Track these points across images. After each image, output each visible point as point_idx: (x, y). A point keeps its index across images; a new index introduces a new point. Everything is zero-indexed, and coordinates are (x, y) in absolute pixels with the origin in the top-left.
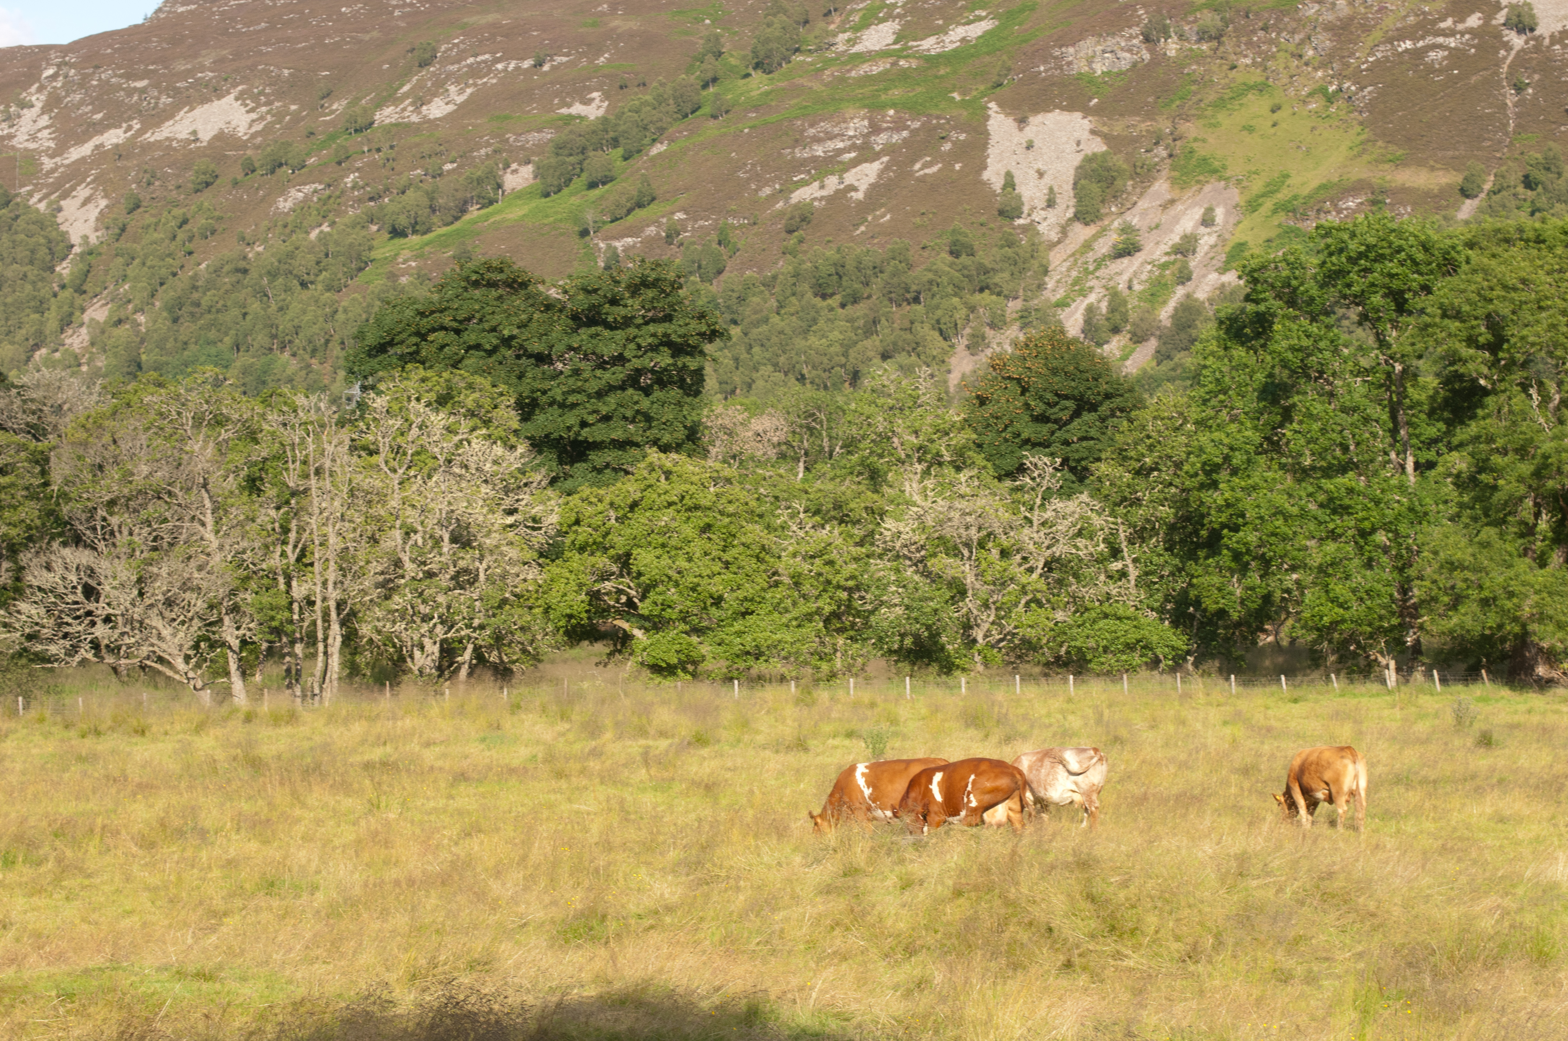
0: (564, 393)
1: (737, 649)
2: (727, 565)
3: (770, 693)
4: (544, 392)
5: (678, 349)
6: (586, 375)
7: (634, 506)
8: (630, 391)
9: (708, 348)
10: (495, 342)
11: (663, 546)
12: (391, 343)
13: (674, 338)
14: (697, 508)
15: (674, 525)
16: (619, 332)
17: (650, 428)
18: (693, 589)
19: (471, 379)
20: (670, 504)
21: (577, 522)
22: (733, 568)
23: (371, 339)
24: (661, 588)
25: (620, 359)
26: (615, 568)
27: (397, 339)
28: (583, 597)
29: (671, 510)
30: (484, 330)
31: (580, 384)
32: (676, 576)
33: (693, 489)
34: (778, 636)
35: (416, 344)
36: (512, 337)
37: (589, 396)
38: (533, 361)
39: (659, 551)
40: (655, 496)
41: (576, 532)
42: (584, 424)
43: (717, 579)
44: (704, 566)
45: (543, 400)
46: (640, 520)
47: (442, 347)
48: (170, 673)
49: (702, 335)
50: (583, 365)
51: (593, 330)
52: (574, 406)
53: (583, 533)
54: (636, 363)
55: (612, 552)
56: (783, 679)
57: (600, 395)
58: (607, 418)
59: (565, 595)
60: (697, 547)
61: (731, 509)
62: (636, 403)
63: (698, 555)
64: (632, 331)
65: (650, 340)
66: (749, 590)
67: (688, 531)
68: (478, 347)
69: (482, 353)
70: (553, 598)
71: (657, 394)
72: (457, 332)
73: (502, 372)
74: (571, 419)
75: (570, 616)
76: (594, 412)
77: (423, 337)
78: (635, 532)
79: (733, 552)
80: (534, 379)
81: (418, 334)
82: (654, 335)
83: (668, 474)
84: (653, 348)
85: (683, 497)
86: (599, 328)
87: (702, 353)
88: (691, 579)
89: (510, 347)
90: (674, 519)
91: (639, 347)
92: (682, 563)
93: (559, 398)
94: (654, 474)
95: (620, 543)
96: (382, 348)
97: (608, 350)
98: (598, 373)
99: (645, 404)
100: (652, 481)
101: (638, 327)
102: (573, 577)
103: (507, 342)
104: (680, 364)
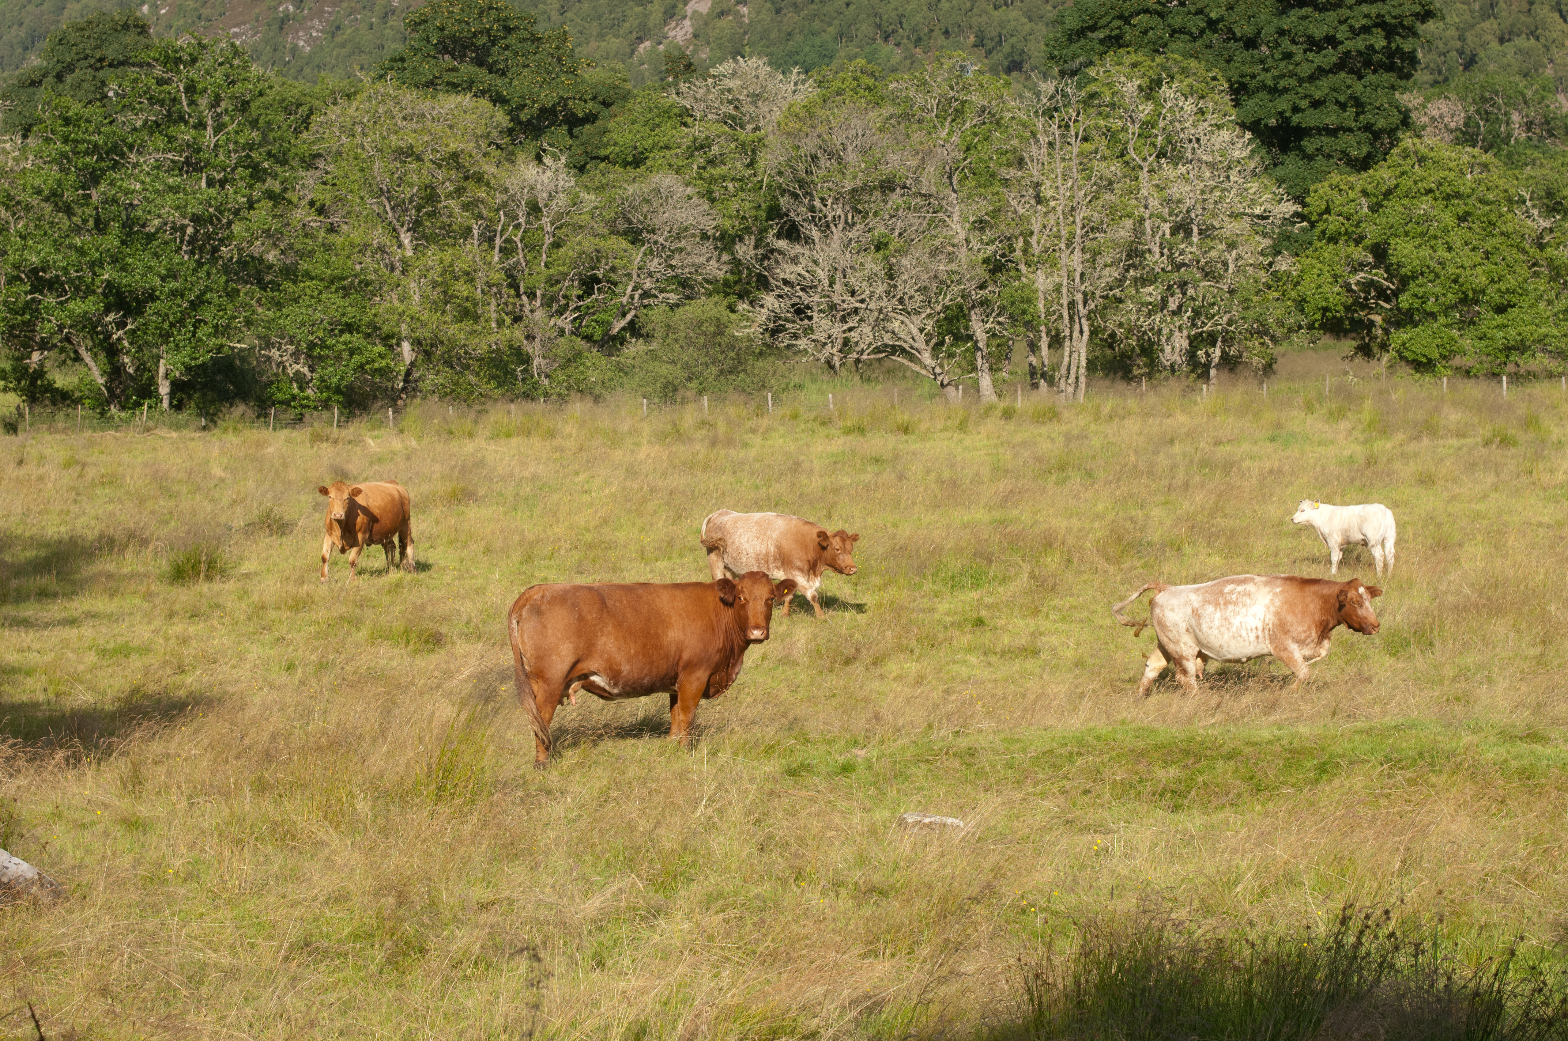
0: (1274, 78)
1: (1500, 343)
2: (1487, 255)
3: (1539, 389)
4: (1253, 77)
5: (1390, 31)
6: (1298, 58)
7: (1388, 194)
8: (1343, 75)
9: (1421, 28)
10: (1202, 24)
11: (1422, 235)
12: (1093, 28)
13: (1388, 19)
14: (1458, 195)
15: (1433, 213)
16: (1331, 13)
17: (1363, 113)
18: (1455, 281)
19: (1184, 64)
20: (1430, 191)
21: (1328, 211)
22: (1497, 258)
23: (1072, 22)
24: (1421, 280)
25: (1332, 41)
26: (1370, 259)
27: (1102, 22)
28: (1337, 289)
29: (1429, 197)
30: (1189, 13)
31: (1291, 67)
32: (1438, 268)
33: (1452, 175)
34: (1543, 330)
35: (1119, 28)
36: (1221, 19)
37: (1301, 81)
38: (1241, 44)
39: (1418, 241)
40: (1410, 183)
41: (1326, 221)
42: (1296, 109)
43: (1479, 270)
44: (1467, 258)
45: (1253, 84)
46: (1394, 209)
47: (1145, 33)
48: (916, 368)
49: (1416, 15)
50: (1294, 48)
51: (1304, 11)
52: (1286, 90)
53: (1333, 223)
54: (1349, 45)
55: (1367, 242)
56: (1550, 375)
57: (1312, 78)
58: (1316, 104)
59: (1320, 287)
60: (1456, 238)
61: (1491, 196)
62: (1349, 87)
63: (1458, 244)
64: (1344, 12)
65: (1364, 22)
66: (1511, 282)
67: (1448, 219)
68: (1182, 31)
69: (1187, 37)
70: (1307, 288)
71: (1371, 77)
72: (1161, 15)
73: (1209, 54)
74: (1283, 104)
75: (1325, 309)
76: (1306, 96)
77: (1126, 20)
78: (1392, 220)
79: (1495, 241)
80: (1243, 63)
81: (1121, 17)
82: (1366, 16)
83: (1422, 160)
84: (1365, 29)
85: (1441, 184)
86: (1310, 9)
87: (1415, 35)
88: (1451, 270)
89: (1215, 31)
90: (1432, 207)
91: (1351, 28)
92: (1442, 253)
93: (1270, 83)
94: (1408, 161)
95: (1372, 233)
96: (1082, 32)
97: (1319, 32)
98: (1310, 56)
99: (1358, 87)
100: (1407, 168)
101: (1350, 8)
102: (1326, 268)
103: (1212, 24)
104: (1393, 46)
